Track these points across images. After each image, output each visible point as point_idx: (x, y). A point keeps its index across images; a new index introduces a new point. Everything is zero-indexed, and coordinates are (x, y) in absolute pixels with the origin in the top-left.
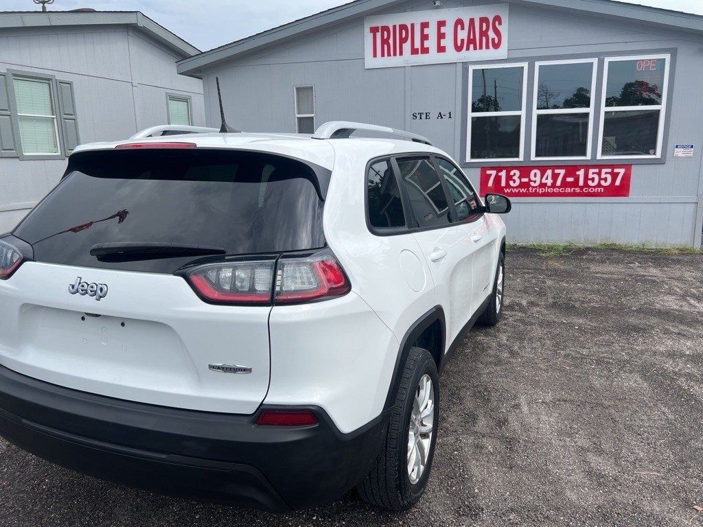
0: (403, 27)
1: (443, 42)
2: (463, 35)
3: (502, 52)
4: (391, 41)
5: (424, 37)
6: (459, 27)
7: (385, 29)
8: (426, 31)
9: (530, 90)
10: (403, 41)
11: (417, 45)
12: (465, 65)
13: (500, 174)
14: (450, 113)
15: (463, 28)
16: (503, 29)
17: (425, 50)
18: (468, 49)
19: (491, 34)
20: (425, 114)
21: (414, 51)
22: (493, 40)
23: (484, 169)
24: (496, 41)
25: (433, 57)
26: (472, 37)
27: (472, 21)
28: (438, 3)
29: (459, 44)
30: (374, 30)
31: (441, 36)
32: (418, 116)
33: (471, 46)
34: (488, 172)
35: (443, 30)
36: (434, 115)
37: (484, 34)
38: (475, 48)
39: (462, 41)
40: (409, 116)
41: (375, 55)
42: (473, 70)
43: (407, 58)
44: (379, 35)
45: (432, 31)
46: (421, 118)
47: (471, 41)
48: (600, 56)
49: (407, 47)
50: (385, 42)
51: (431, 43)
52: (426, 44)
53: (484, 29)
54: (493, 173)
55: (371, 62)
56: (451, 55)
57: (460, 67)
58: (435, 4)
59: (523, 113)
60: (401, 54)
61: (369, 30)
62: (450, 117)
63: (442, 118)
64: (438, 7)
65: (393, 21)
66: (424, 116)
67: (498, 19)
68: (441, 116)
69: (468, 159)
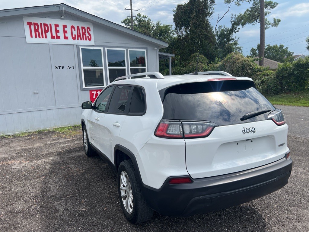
0: (45, 25)
1: (67, 35)
2: (75, 33)
3: (92, 42)
4: (40, 30)
5: (57, 31)
6: (73, 29)
7: (35, 24)
8: (58, 29)
9: (105, 59)
10: (46, 31)
11: (54, 34)
12: (78, 46)
13: (97, 93)
14: (73, 67)
15: (75, 30)
16: (91, 32)
17: (58, 38)
18: (78, 39)
19: (87, 35)
20: (61, 67)
21: (53, 37)
22: (88, 37)
23: (91, 91)
24: (89, 37)
25: (62, 41)
26: (79, 34)
27: (78, 28)
28: (63, 17)
29: (74, 37)
30: (30, 24)
31: (65, 32)
32: (58, 68)
33: (79, 38)
34: (93, 92)
35: (66, 29)
36: (66, 67)
37: (84, 34)
38: (81, 39)
39: (75, 35)
40: (54, 68)
41: (32, 36)
43: (48, 40)
44: (32, 27)
45: (60, 29)
46: (60, 69)
47: (79, 36)
48: (127, 48)
49: (49, 34)
50: (36, 31)
51: (61, 34)
52: (59, 35)
53: (84, 32)
54: (95, 92)
55: (29, 39)
56: (70, 41)
57: (75, 47)
58: (62, 17)
59: (103, 68)
60: (46, 37)
61: (26, 24)
62: (73, 69)
63: (70, 69)
64: (62, 19)
65: (40, 21)
66: (61, 68)
67: (88, 28)
68: (69, 68)
69: (84, 87)
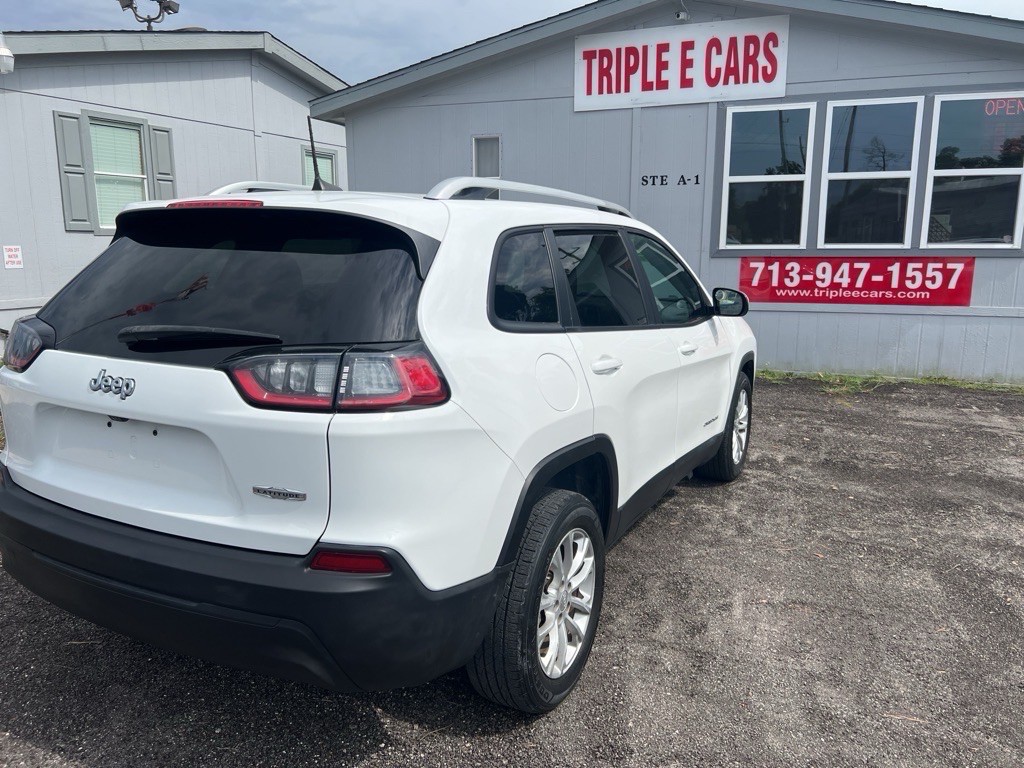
0: (631, 51)
1: (690, 73)
2: (719, 61)
3: (778, 87)
4: (613, 71)
5: (662, 66)
6: (714, 50)
7: (605, 53)
8: (665, 57)
9: (819, 143)
10: (631, 71)
11: (652, 77)
12: (722, 107)
13: (770, 268)
14: (697, 177)
15: (719, 52)
16: (781, 53)
17: (663, 85)
18: (726, 82)
19: (762, 61)
20: (660, 178)
21: (647, 86)
22: (765, 68)
23: (746, 259)
24: (769, 71)
25: (675, 94)
26: (732, 65)
27: (733, 42)
28: (682, 16)
29: (713, 75)
30: (589, 56)
31: (687, 63)
32: (650, 181)
33: (732, 78)
34: (753, 265)
35: (690, 54)
36: (673, 179)
37: (750, 60)
38: (737, 81)
39: (718, 70)
40: (637, 181)
41: (589, 92)
42: (734, 114)
43: (635, 96)
44: (595, 63)
45: (673, 57)
46: (654, 184)
47: (732, 71)
48: (929, 93)
49: (636, 79)
50: (604, 72)
51: (672, 75)
52: (665, 75)
53: (751, 53)
54: (761, 266)
55: (583, 101)
56: (701, 92)
57: (713, 110)
58: (678, 16)
59: (806, 178)
60: (627, 89)
61: (581, 56)
62: (697, 183)
63: (685, 183)
64: (683, 22)
65: (616, 42)
66: (658, 181)
67: (772, 38)
68: (684, 181)
69: (723, 245)
